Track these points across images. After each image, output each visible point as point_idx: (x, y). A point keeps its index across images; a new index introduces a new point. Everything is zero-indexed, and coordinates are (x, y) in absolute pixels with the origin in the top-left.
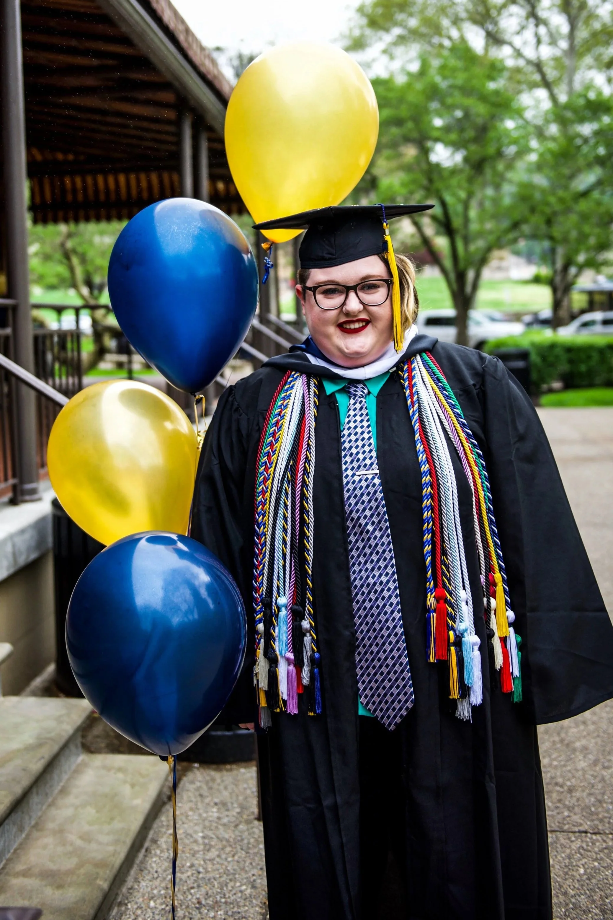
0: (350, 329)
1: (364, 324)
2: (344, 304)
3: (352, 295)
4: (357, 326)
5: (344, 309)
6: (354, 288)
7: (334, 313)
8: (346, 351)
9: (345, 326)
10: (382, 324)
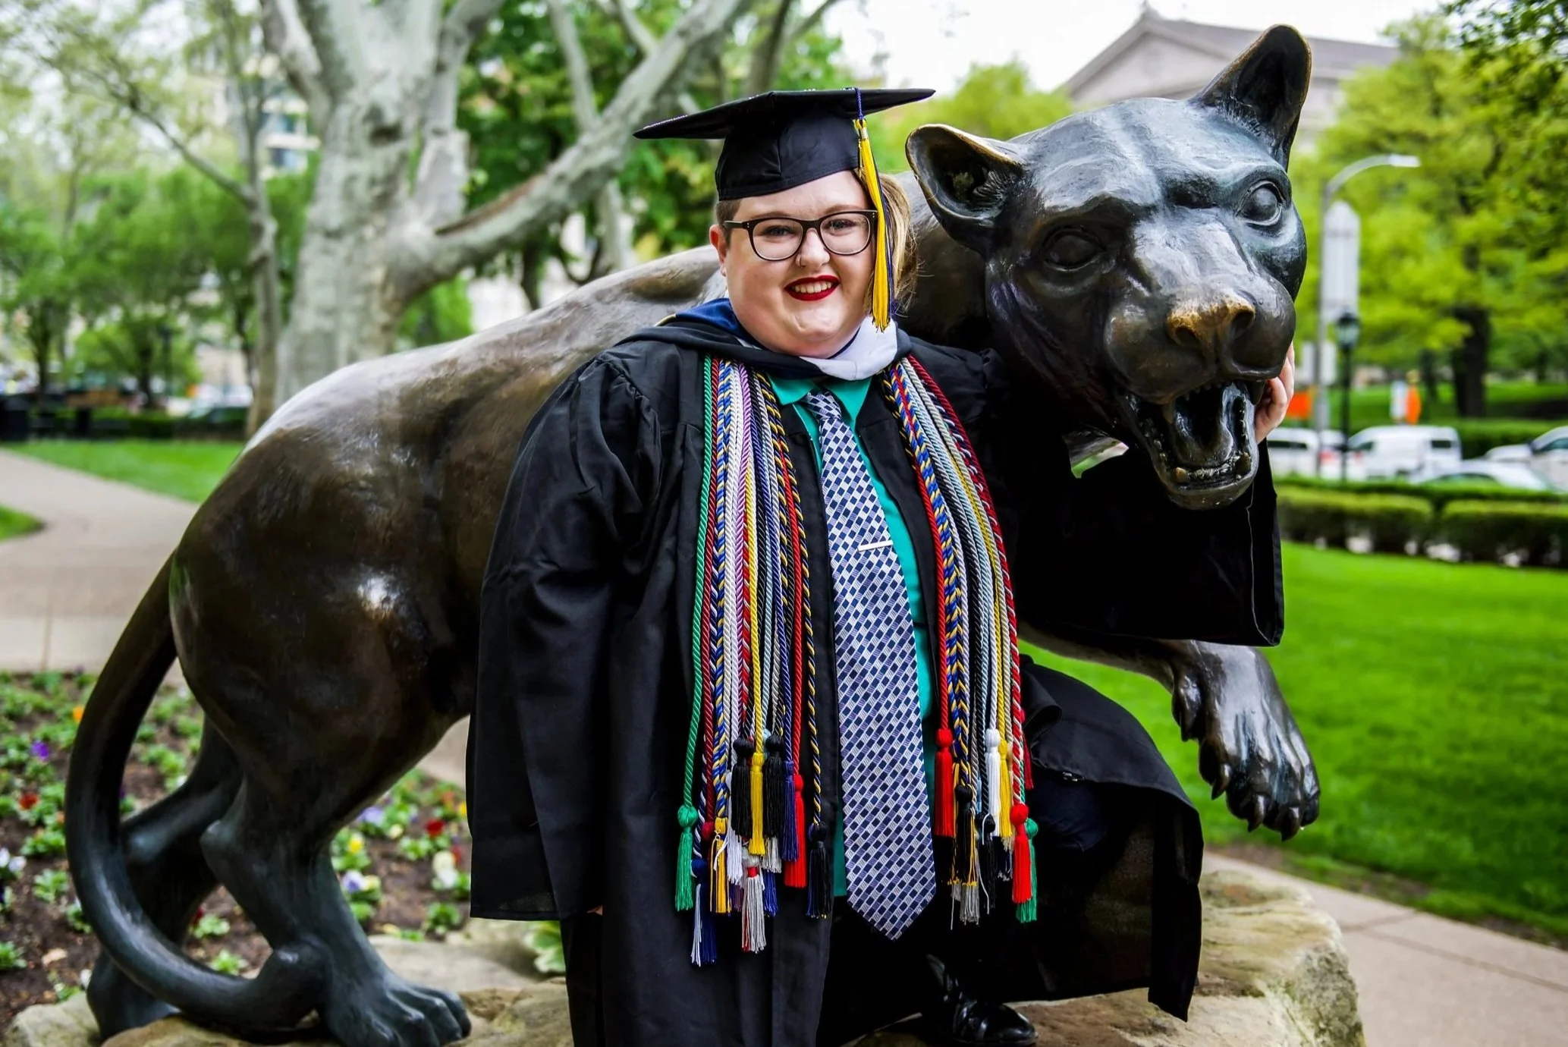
0: (807, 293)
1: (830, 285)
2: (798, 251)
3: (813, 236)
4: (818, 288)
5: (798, 260)
6: (816, 225)
7: (782, 266)
8: (800, 329)
9: (797, 289)
10: (856, 286)
